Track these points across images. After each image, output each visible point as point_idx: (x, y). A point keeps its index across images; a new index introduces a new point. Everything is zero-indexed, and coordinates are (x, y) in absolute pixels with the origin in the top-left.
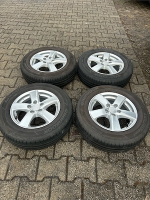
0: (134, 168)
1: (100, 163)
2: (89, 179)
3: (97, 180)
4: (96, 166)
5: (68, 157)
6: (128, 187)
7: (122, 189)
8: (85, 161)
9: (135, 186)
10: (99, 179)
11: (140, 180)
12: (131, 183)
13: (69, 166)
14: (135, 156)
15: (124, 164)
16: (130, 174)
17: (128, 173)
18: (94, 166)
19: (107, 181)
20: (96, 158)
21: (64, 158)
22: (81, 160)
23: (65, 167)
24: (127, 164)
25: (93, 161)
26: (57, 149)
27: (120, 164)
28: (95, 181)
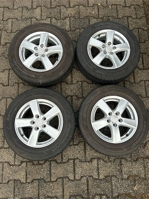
0: (129, 164)
1: (101, 162)
2: (92, 176)
3: (99, 177)
4: (98, 166)
5: (74, 159)
6: (122, 180)
7: (118, 181)
8: (88, 162)
9: (128, 178)
10: (101, 176)
11: (133, 173)
12: (125, 176)
13: (76, 167)
15: (121, 162)
16: (125, 169)
18: (96, 165)
19: (106, 177)
20: (98, 159)
21: (71, 161)
22: (86, 161)
24: (123, 161)
25: (95, 162)
26: (64, 153)
27: (118, 161)
28: (97, 178)
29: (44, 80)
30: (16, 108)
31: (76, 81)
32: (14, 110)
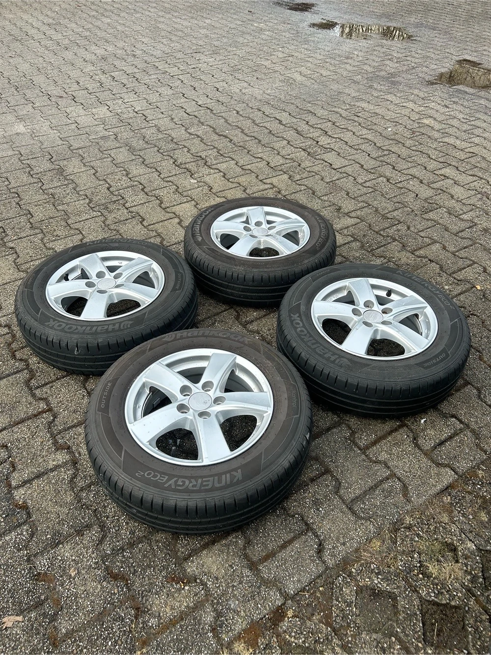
0: (91, 558)
1: (66, 474)
2: (14, 470)
3: (18, 487)
4: (52, 470)
6: (28, 560)
7: (19, 550)
8: (55, 443)
9: (38, 577)
10: (22, 491)
11: (62, 585)
12: (42, 563)
13: (29, 422)
14: (131, 545)
15: (88, 527)
16: (66, 551)
17: (68, 547)
18: (51, 464)
19: (25, 507)
20: (75, 463)
21: (42, 405)
22: (53, 436)
23: (22, 416)
24: (94, 533)
25: (61, 457)
26: (58, 384)
27: (86, 517)
28: (14, 483)
29: (204, 254)
30: (117, 245)
31: (256, 328)
32: (111, 244)
